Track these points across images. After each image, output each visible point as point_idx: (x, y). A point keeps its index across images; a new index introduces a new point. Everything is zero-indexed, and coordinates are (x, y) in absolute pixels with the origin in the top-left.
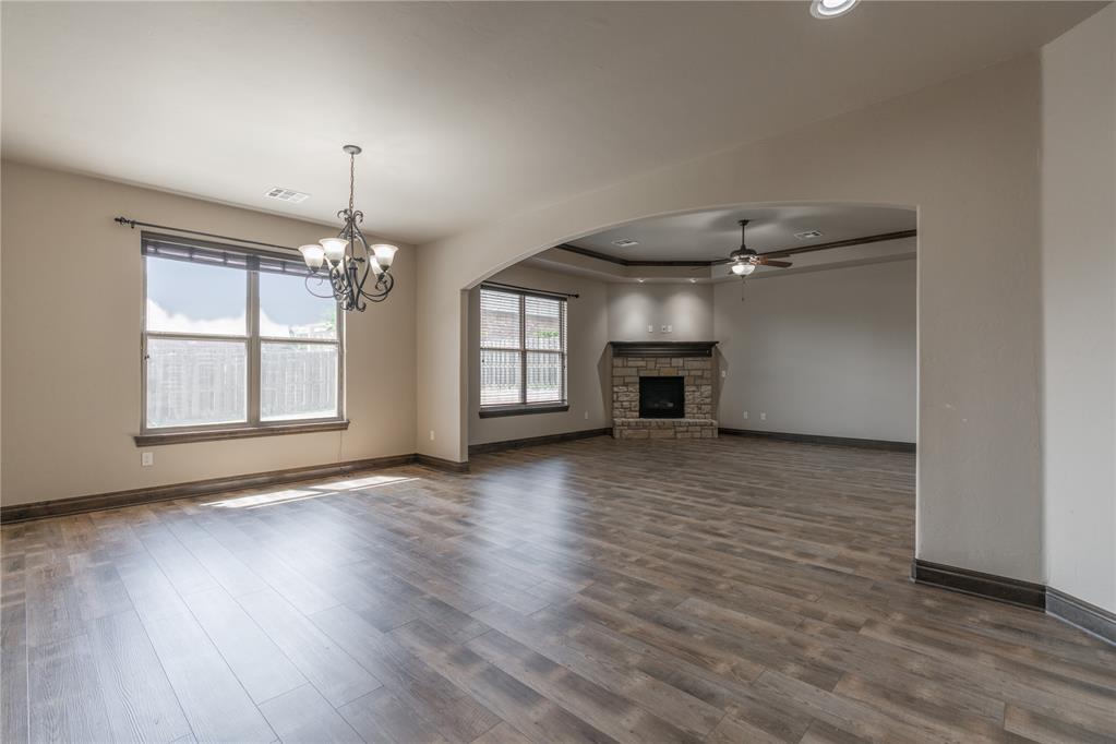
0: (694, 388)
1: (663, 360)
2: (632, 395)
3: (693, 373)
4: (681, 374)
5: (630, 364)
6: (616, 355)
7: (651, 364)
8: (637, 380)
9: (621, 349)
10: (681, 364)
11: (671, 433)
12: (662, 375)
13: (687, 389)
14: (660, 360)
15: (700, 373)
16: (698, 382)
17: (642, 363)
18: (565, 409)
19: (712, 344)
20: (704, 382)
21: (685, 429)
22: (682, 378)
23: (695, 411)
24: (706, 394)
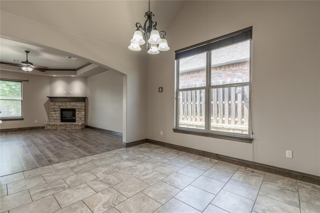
0: (79, 112)
1: (68, 103)
2: (57, 115)
3: (78, 107)
4: (74, 108)
5: (56, 104)
6: (51, 101)
7: (64, 104)
8: (59, 109)
9: (52, 99)
10: (74, 104)
11: (64, 128)
12: (68, 108)
13: (76, 112)
14: (67, 103)
15: (80, 107)
16: (80, 110)
17: (61, 104)
18: (23, 119)
19: (86, 98)
20: (82, 110)
21: (69, 126)
22: (75, 109)
23: (79, 120)
24: (83, 114)
